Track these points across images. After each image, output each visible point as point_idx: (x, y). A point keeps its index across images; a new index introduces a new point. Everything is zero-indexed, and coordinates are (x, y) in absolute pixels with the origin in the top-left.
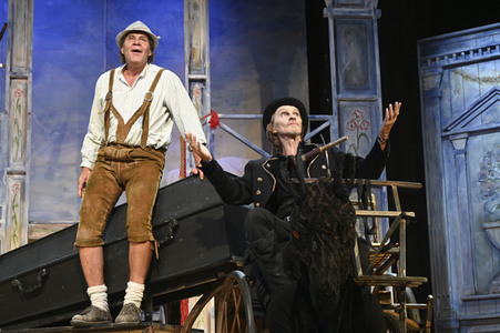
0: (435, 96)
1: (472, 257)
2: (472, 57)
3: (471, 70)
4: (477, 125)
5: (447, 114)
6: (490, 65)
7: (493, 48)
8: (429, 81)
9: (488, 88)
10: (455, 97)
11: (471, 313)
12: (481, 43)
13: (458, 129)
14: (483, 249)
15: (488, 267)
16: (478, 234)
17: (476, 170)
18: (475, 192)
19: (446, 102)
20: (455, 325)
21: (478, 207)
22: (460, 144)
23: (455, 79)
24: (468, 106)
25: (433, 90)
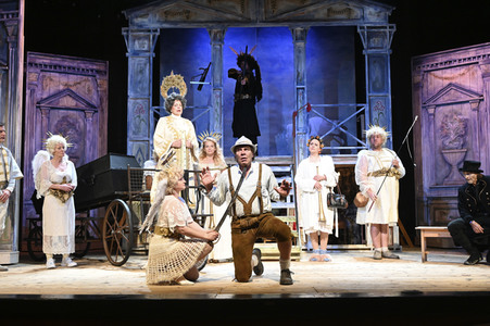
0: (419, 86)
1: (436, 167)
2: (439, 67)
3: (439, 73)
4: (440, 101)
5: (425, 95)
6: (449, 71)
7: (450, 62)
8: (417, 78)
9: (447, 82)
10: (430, 87)
11: (434, 194)
12: (445, 59)
13: (431, 103)
14: (441, 163)
15: (443, 171)
16: (439, 156)
17: (439, 124)
18: (437, 135)
19: (425, 89)
20: (425, 199)
21: (439, 142)
22: (431, 111)
23: (431, 77)
24: (436, 91)
25: (419, 83)
